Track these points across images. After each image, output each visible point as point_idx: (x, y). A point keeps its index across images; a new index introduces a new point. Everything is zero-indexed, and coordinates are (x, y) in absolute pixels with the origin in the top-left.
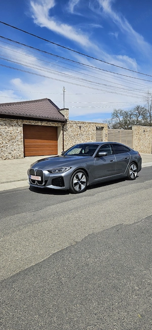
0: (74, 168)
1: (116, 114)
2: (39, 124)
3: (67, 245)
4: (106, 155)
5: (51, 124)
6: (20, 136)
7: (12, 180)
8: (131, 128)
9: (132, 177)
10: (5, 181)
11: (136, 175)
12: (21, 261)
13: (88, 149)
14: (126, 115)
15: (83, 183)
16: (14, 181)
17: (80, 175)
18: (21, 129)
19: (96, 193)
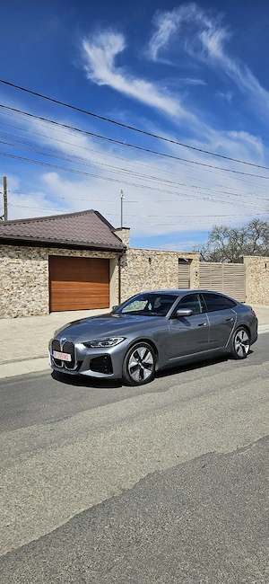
0: (130, 339)
1: (216, 234)
2: (78, 254)
3: (105, 496)
4: (191, 315)
5: (99, 255)
6: (44, 277)
7: (23, 357)
8: (241, 260)
9: (240, 353)
10: (10, 359)
11: (247, 350)
12: (15, 529)
13: (159, 303)
14: (235, 235)
15: (147, 366)
16: (27, 359)
17: (142, 351)
18: (44, 264)
19: (172, 386)
